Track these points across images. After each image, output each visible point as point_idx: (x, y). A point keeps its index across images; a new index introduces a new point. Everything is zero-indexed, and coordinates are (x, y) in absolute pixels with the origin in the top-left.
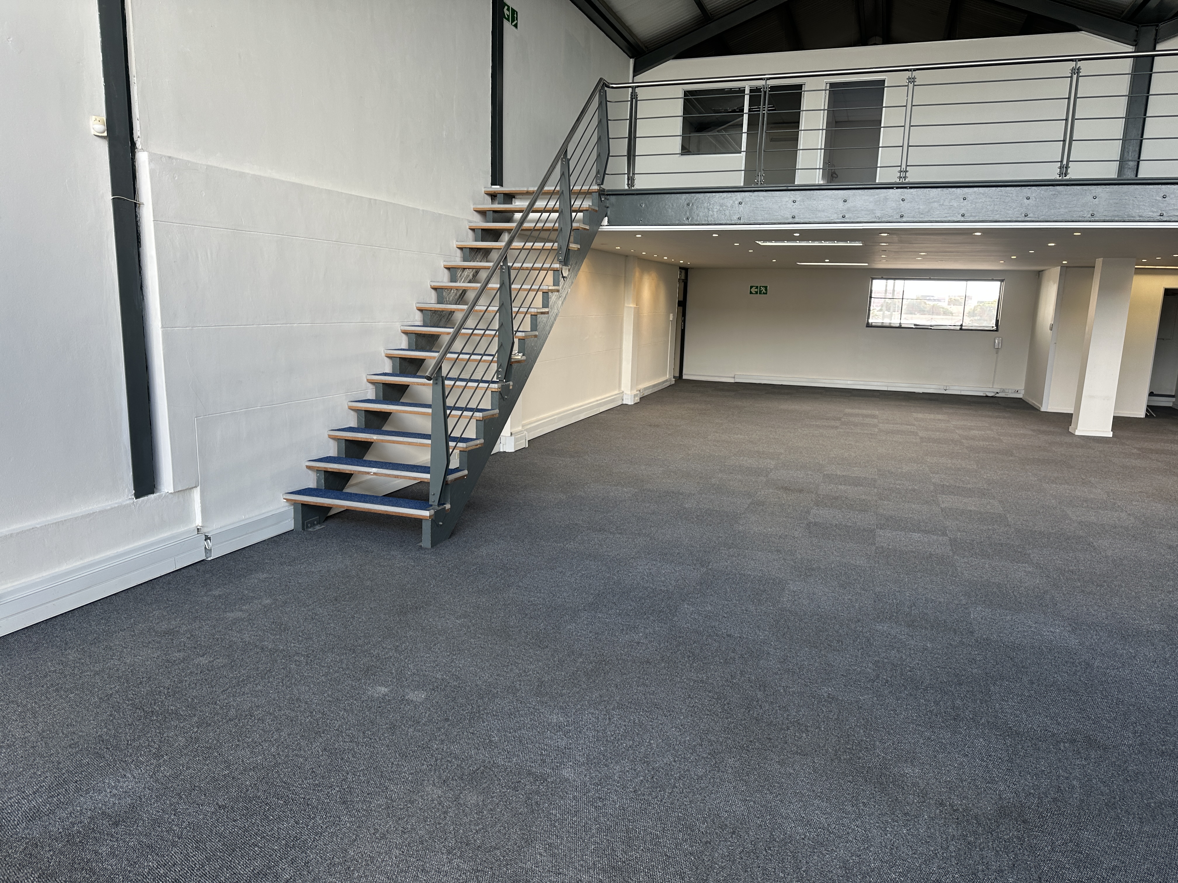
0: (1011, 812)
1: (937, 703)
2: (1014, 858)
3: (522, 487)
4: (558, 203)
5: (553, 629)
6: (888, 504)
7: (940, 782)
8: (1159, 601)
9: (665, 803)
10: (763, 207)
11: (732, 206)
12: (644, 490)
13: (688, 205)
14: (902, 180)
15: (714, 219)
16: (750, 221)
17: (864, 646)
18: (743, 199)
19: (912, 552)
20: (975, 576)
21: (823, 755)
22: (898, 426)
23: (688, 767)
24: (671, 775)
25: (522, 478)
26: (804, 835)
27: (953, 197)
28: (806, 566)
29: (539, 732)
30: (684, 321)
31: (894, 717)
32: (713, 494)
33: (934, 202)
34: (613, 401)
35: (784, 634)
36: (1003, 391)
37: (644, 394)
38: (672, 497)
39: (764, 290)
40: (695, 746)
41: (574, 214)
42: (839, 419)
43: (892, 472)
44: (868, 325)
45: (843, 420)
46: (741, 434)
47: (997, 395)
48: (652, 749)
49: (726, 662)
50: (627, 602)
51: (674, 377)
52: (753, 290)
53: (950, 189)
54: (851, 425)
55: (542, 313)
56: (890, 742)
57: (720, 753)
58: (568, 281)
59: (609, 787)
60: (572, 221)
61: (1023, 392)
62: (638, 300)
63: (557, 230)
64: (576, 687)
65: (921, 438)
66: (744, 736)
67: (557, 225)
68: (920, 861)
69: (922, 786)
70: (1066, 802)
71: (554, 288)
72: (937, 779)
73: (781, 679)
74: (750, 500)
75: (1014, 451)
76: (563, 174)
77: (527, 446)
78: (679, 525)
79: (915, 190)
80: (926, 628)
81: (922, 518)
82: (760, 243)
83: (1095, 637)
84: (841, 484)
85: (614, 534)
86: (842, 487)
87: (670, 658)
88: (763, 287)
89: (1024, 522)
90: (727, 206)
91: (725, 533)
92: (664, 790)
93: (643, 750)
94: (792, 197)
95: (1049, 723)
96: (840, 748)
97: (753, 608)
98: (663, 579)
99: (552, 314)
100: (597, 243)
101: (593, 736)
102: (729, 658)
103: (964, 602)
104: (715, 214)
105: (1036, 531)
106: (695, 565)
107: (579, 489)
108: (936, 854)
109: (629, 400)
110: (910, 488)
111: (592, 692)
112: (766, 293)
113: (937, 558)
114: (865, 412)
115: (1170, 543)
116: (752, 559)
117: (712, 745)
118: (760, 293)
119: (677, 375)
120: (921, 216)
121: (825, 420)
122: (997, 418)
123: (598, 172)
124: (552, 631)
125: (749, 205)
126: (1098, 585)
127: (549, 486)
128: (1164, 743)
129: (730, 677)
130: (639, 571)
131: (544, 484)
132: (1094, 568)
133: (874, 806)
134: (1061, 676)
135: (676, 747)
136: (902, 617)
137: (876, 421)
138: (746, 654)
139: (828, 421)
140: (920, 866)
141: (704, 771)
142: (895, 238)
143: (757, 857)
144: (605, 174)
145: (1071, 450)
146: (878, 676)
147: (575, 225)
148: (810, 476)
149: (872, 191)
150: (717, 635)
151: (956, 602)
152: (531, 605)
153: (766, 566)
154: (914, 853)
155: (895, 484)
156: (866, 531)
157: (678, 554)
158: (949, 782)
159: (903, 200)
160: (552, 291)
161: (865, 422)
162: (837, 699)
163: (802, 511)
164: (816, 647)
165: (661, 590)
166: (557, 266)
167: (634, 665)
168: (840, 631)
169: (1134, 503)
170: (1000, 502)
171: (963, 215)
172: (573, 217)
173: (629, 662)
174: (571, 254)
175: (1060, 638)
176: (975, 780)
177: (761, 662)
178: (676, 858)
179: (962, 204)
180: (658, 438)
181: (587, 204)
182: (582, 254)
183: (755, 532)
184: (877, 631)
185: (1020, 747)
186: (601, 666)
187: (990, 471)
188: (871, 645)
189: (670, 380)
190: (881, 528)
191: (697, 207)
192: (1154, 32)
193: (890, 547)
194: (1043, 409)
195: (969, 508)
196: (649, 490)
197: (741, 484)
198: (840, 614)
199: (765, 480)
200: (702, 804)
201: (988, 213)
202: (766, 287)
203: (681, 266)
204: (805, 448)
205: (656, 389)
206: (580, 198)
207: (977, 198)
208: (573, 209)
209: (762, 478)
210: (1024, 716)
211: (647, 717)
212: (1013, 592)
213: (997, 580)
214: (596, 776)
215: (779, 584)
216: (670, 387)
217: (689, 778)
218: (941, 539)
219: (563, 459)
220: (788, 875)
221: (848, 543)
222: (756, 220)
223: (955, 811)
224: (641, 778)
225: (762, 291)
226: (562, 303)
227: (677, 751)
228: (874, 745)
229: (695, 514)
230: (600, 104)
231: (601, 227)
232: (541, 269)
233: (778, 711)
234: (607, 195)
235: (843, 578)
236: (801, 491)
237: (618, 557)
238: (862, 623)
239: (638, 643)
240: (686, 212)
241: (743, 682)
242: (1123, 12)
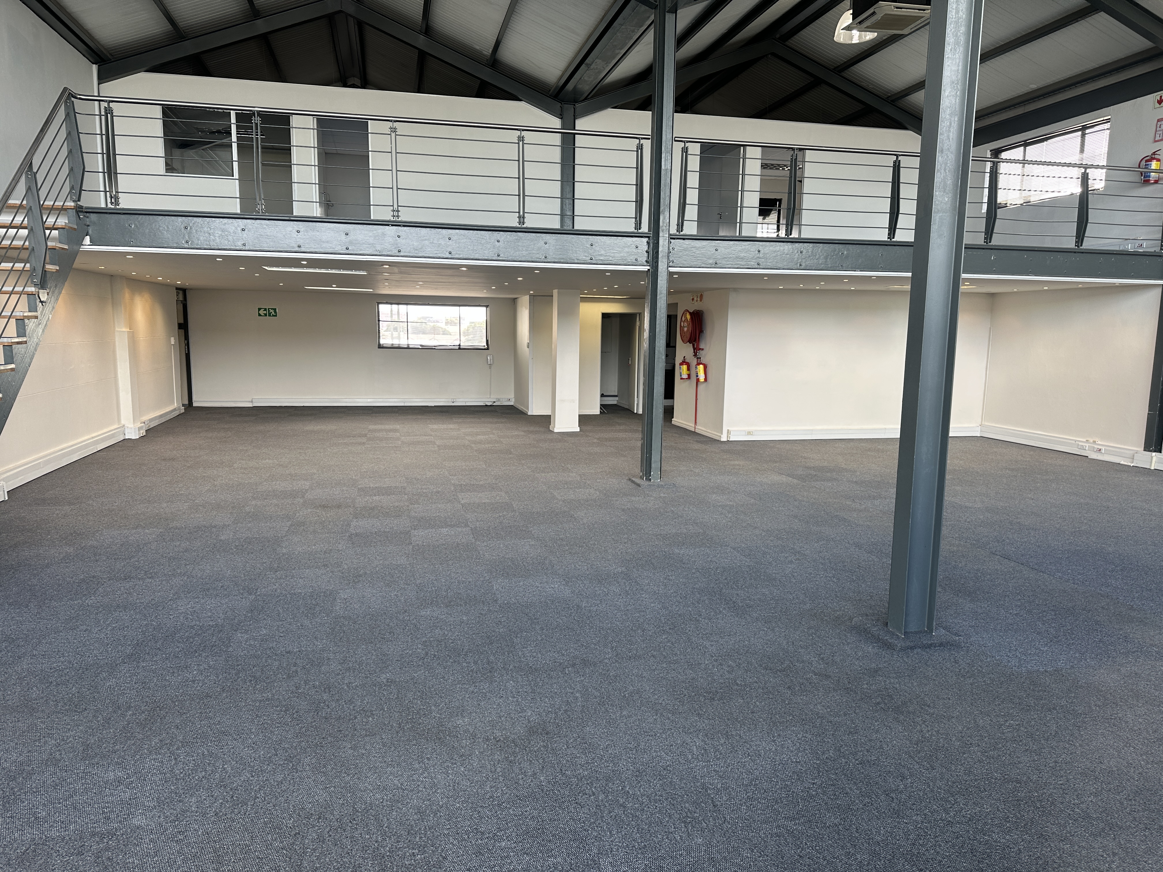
0: (538, 729)
1: (475, 663)
2: (543, 762)
3: (10, 547)
4: (26, 219)
5: (89, 690)
6: (418, 508)
7: (484, 723)
8: (619, 551)
9: (249, 814)
10: (267, 235)
11: (235, 233)
12: (170, 529)
13: (186, 228)
14: (395, 219)
15: (216, 243)
16: (255, 247)
17: (413, 632)
18: (245, 226)
19: (443, 545)
20: (493, 556)
21: (389, 731)
22: (418, 437)
23: (267, 777)
24: (251, 789)
25: (8, 536)
26: (383, 798)
27: (441, 236)
28: (353, 574)
29: (95, 793)
30: (188, 345)
31: (444, 683)
32: (250, 522)
33: (426, 240)
34: (113, 436)
35: (341, 639)
36: (499, 400)
37: (149, 426)
38: (204, 532)
39: (273, 313)
40: (270, 757)
41: (47, 232)
42: (365, 435)
43: (418, 479)
44: (380, 347)
45: (368, 436)
46: (269, 459)
47: (494, 404)
48: (226, 772)
49: (289, 677)
50: (173, 645)
51: (183, 405)
52: (262, 312)
53: (437, 229)
54: (377, 440)
55: (18, 343)
56: (443, 704)
57: (296, 756)
58: (48, 307)
59: (188, 819)
60: (46, 239)
61: (513, 400)
62: (131, 323)
63: (27, 249)
64: (130, 740)
65: (439, 446)
66: (316, 735)
67: (27, 243)
68: (476, 787)
69: (471, 730)
70: (573, 710)
71: (30, 314)
72: (482, 722)
73: (343, 678)
74: (290, 523)
75: (512, 450)
76: (29, 189)
77: (7, 499)
78: (217, 558)
79: (408, 228)
80: (460, 605)
81: (448, 515)
82: (266, 268)
83: (581, 585)
84: (375, 495)
85: (142, 579)
86: (376, 498)
87: (231, 687)
88: (271, 309)
89: (525, 507)
90: (230, 232)
91: (269, 558)
92: (246, 804)
93: (217, 775)
94: (295, 227)
95: (556, 656)
96: (402, 720)
97: (308, 622)
98: (210, 614)
99: (31, 344)
100: (78, 263)
101: (160, 780)
102: (291, 672)
103: (487, 578)
104: (217, 240)
105: (534, 512)
106: (242, 594)
107: (88, 538)
108: (488, 778)
109: (133, 434)
110: (435, 490)
111: (150, 741)
112: (276, 316)
113: (463, 546)
114: (387, 427)
115: (623, 507)
116: (301, 578)
117: (286, 751)
118: (270, 315)
119: (186, 402)
120: (416, 252)
121: (352, 438)
122: (496, 423)
123: (72, 188)
124: (88, 693)
125: (253, 232)
126: (580, 547)
127: (47, 540)
128: (630, 650)
129: (295, 688)
130: (180, 611)
131: (40, 539)
132: (576, 534)
133: (437, 758)
134: (562, 619)
135: (252, 764)
136: (441, 601)
137: (398, 434)
138: (307, 665)
139: (355, 438)
140: (477, 791)
141: (283, 776)
142: (396, 270)
143: (344, 830)
144: (81, 190)
145: (552, 444)
146: (427, 654)
147: (50, 244)
148: (345, 492)
149: (370, 226)
150: (276, 655)
151: (482, 579)
152: (54, 672)
153: (316, 582)
154: (472, 783)
155: (421, 489)
156: (402, 533)
157: (221, 587)
158: (491, 720)
159: (399, 236)
160: (29, 318)
161: (388, 436)
162: (395, 682)
163: (342, 525)
164: (372, 643)
165: (209, 625)
166: (31, 289)
167: (193, 702)
168: (391, 624)
169: (598, 481)
170: (506, 493)
171: (450, 253)
172: (47, 235)
173: (186, 701)
174: (48, 275)
175: (558, 591)
176: (510, 713)
177: (323, 668)
178: (269, 857)
179: (448, 243)
180: (176, 472)
181: (62, 221)
182: (62, 276)
183: (299, 552)
184: (422, 616)
185: (539, 679)
186: (155, 713)
187: (496, 468)
188: (418, 629)
189: (179, 409)
190: (415, 529)
191: (196, 231)
192: (573, 109)
193: (424, 544)
194: (529, 413)
195: (484, 501)
196: (176, 528)
197: (278, 508)
198: (389, 609)
199: (302, 501)
200: (286, 804)
201: (469, 252)
202: (275, 310)
203: (178, 287)
204: (337, 466)
205: (163, 420)
206: (55, 214)
207: (459, 239)
208: (45, 226)
209: (299, 499)
210: (540, 656)
211: (216, 746)
212: (522, 563)
213: (510, 556)
214: (171, 814)
215: (330, 595)
216: (180, 416)
217: (269, 786)
218: (464, 530)
219: (60, 508)
220: (373, 834)
221: (388, 546)
222: (261, 247)
223: (497, 741)
224: (221, 801)
225: (271, 313)
226: (43, 331)
227: (253, 767)
228: (430, 710)
229: (233, 545)
230: (67, 115)
231: (82, 247)
232: (11, 293)
233: (345, 705)
234: (86, 212)
235: (388, 578)
236: (339, 507)
237: (153, 602)
238: (409, 613)
239: (194, 681)
240: (184, 235)
241: (309, 690)
242: (550, 90)
